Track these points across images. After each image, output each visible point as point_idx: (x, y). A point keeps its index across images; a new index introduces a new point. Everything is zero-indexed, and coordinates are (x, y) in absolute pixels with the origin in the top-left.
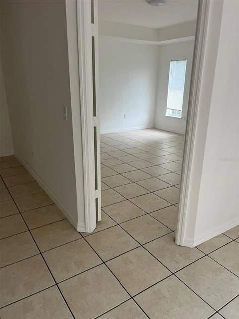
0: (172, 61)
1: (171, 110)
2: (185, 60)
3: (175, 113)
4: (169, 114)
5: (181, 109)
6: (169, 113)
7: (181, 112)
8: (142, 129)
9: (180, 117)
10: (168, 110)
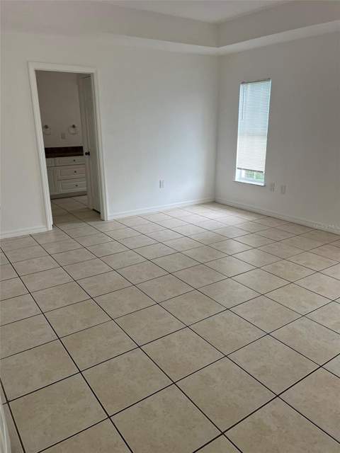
0: (243, 83)
1: (244, 171)
2: (269, 79)
3: (252, 176)
4: (241, 178)
5: (263, 170)
6: (240, 176)
7: (262, 176)
8: (192, 206)
9: (263, 185)
10: (238, 172)
